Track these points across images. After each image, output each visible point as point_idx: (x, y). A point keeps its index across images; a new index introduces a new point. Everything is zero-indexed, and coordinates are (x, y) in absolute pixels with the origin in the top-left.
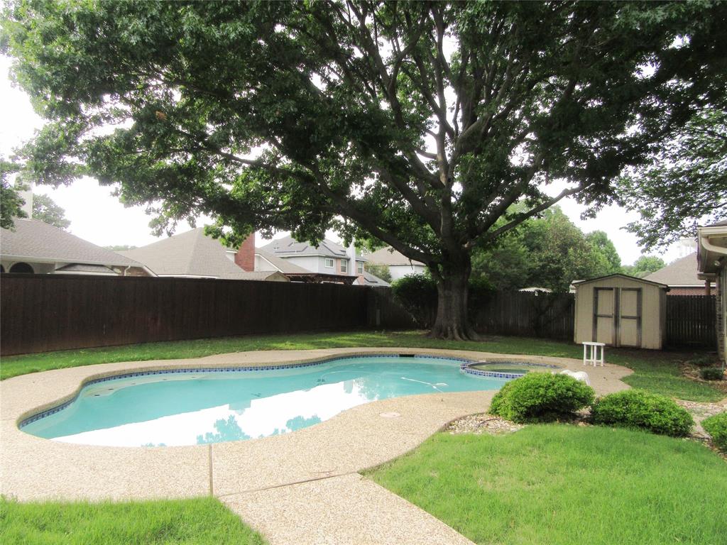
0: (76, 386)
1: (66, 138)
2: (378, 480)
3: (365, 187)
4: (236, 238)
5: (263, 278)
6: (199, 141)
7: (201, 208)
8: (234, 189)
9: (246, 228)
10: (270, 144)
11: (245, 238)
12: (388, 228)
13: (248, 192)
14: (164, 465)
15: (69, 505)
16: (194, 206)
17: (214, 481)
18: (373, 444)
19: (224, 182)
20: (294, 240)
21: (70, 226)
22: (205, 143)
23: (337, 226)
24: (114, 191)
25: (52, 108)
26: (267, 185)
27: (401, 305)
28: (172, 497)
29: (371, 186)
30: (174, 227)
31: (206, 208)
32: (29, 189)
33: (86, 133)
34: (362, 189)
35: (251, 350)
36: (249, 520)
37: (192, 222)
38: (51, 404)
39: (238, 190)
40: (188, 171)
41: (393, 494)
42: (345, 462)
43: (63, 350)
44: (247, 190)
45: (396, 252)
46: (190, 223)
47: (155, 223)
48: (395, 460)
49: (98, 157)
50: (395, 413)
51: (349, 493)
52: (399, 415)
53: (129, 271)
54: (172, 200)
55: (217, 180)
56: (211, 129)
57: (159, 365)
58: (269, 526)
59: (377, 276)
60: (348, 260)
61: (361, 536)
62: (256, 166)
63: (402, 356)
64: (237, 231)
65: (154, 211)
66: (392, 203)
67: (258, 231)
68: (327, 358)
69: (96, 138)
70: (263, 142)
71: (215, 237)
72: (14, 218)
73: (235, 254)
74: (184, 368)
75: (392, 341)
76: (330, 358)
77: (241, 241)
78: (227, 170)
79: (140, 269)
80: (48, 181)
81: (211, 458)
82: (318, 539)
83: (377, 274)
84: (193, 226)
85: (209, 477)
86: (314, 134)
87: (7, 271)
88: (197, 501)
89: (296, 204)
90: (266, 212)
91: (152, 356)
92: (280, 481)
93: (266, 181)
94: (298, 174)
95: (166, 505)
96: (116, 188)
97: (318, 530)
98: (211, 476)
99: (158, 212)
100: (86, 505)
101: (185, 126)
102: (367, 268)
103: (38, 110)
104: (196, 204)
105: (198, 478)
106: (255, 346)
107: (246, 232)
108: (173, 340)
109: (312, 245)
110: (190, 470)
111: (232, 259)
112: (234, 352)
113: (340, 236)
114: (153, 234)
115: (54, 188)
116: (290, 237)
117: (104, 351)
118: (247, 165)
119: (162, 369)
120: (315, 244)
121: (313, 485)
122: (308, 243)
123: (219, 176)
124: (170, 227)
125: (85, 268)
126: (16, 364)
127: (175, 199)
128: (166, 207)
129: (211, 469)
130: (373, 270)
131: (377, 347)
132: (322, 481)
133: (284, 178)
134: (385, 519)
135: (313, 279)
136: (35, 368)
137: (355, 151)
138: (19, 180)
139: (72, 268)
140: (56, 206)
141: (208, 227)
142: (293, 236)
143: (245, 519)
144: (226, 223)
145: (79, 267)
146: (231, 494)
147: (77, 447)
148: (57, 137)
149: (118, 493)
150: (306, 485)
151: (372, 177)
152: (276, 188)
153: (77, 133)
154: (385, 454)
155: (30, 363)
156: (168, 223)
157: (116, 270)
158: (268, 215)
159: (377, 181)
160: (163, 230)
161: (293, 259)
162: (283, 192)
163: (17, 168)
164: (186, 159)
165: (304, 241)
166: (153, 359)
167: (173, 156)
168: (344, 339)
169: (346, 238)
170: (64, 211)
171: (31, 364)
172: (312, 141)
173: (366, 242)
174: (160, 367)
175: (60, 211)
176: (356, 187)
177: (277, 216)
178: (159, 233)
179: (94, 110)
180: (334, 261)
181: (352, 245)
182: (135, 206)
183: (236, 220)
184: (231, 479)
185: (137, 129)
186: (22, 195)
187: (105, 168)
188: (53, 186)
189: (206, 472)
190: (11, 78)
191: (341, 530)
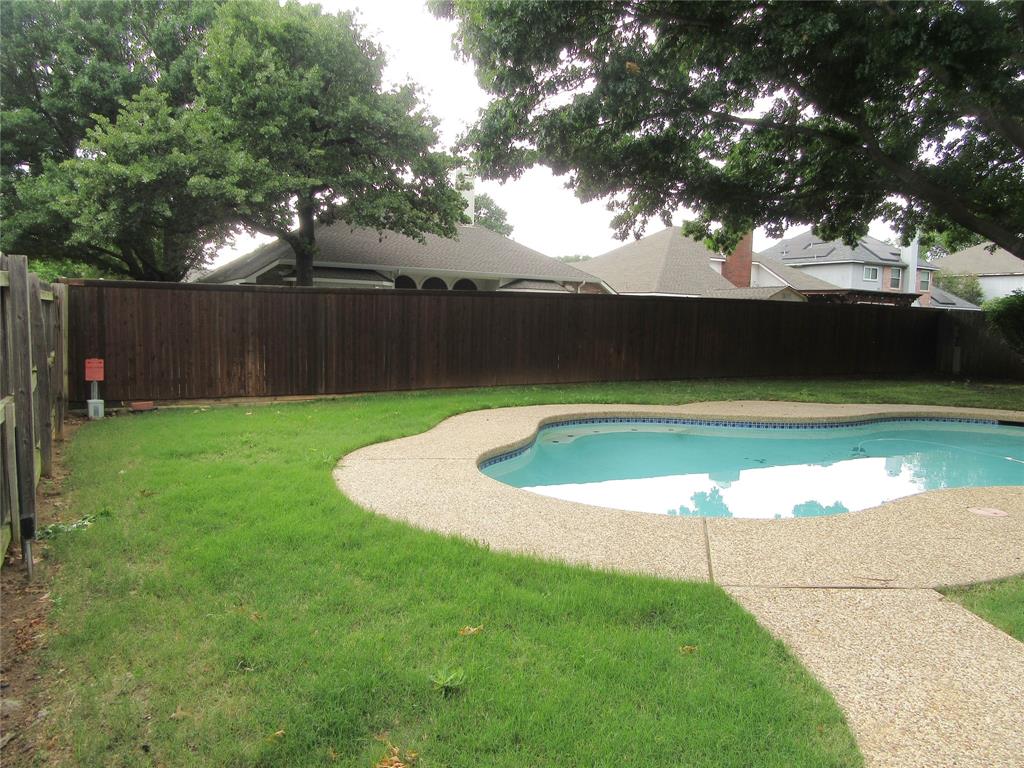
0: (532, 429)
1: (515, 116)
2: (971, 607)
3: (945, 144)
4: (728, 239)
5: (765, 296)
6: (680, 99)
7: (681, 196)
8: (727, 165)
9: (743, 222)
10: (787, 90)
11: (741, 238)
12: (986, 210)
13: (748, 169)
14: (646, 535)
15: (543, 564)
16: (670, 195)
17: (713, 565)
18: (958, 552)
19: (713, 157)
20: (817, 239)
21: (512, 233)
22: (690, 101)
23: (890, 212)
24: (568, 181)
25: (501, 78)
26: (779, 155)
27: (1003, 341)
28: (662, 575)
29: (958, 141)
30: (643, 228)
31: (686, 197)
32: (472, 187)
33: (537, 106)
34: (940, 148)
35: (749, 399)
36: (766, 623)
37: (667, 219)
38: (509, 446)
39: (733, 168)
40: (664, 145)
41: (999, 631)
42: (912, 571)
43: (514, 385)
44: (747, 165)
45: (1001, 252)
46: (664, 220)
47: (617, 222)
48: (1002, 582)
49: (553, 137)
50: (997, 511)
51: (921, 616)
52: (1005, 514)
53: (583, 288)
54: (642, 188)
55: (702, 155)
56: (695, 78)
57: (627, 411)
58: (795, 637)
59: (956, 294)
60: (904, 268)
61: (945, 680)
62: (763, 126)
63: (1002, 423)
64: (729, 228)
65: (618, 204)
66: (996, 167)
67: (762, 227)
68: (869, 418)
69: (549, 112)
70: (779, 88)
71: (697, 239)
72: (456, 225)
73: (723, 262)
74: (658, 416)
75: (984, 399)
76: (873, 417)
77: (735, 242)
78: (717, 139)
79: (597, 286)
80: (494, 175)
81: (706, 536)
82: (874, 670)
83: (954, 290)
84: (668, 223)
85: (706, 559)
86: (864, 63)
87: (450, 288)
88: (695, 586)
89: (823, 182)
90: (775, 196)
91: (618, 399)
92: (809, 581)
93: (777, 150)
94: (832, 133)
95: (655, 584)
96: (572, 178)
97: (873, 658)
98: (709, 558)
99: (623, 206)
100: (562, 567)
101: (661, 79)
102: (936, 282)
103: (483, 84)
104: (673, 191)
105: (692, 557)
106: (755, 394)
107: (742, 229)
108: (640, 380)
109: (847, 244)
110: (681, 546)
111: (718, 269)
112: (725, 400)
113: (893, 228)
114: (615, 237)
115: (501, 183)
116: (810, 233)
117: (560, 389)
118: (749, 128)
119: (631, 416)
120: (851, 242)
121: (859, 595)
122: (839, 241)
123: (705, 148)
124: (638, 225)
125: (532, 285)
126: (466, 397)
127: (645, 187)
128: (633, 199)
129: (708, 550)
130: (949, 283)
131: (955, 406)
132: (874, 591)
133: (808, 141)
134: (987, 665)
135: (842, 299)
136: (487, 403)
137: (930, 85)
138: (461, 177)
139: (518, 285)
140: (497, 208)
141: (687, 224)
142: (815, 231)
143: (759, 620)
144: (714, 217)
145: (526, 284)
146: (738, 586)
147: (543, 498)
148: (505, 116)
149: (597, 560)
150: (849, 593)
151: (959, 125)
152: (792, 157)
153: (528, 108)
154: (983, 569)
155: (481, 398)
156: (635, 221)
157: (568, 287)
158: (777, 202)
159: (969, 133)
160: (630, 232)
161: (811, 268)
162: (804, 162)
163: (459, 163)
164: (661, 128)
165: (833, 239)
166: (618, 403)
167: (645, 125)
168: (898, 390)
169: (904, 231)
170: (506, 213)
171: (482, 400)
172: (858, 76)
173: (940, 238)
174: (629, 413)
175: (500, 215)
176: (930, 146)
177: (793, 202)
178: (624, 236)
179: (547, 74)
180: (879, 270)
181: (914, 243)
182: (595, 200)
183: (730, 211)
184: (736, 566)
185: (600, 91)
186: (465, 195)
187: (559, 150)
188: (501, 180)
189: (702, 552)
190: (455, 47)
191: (911, 665)
